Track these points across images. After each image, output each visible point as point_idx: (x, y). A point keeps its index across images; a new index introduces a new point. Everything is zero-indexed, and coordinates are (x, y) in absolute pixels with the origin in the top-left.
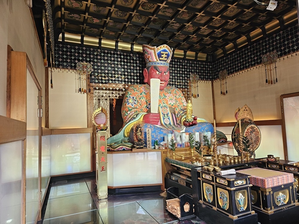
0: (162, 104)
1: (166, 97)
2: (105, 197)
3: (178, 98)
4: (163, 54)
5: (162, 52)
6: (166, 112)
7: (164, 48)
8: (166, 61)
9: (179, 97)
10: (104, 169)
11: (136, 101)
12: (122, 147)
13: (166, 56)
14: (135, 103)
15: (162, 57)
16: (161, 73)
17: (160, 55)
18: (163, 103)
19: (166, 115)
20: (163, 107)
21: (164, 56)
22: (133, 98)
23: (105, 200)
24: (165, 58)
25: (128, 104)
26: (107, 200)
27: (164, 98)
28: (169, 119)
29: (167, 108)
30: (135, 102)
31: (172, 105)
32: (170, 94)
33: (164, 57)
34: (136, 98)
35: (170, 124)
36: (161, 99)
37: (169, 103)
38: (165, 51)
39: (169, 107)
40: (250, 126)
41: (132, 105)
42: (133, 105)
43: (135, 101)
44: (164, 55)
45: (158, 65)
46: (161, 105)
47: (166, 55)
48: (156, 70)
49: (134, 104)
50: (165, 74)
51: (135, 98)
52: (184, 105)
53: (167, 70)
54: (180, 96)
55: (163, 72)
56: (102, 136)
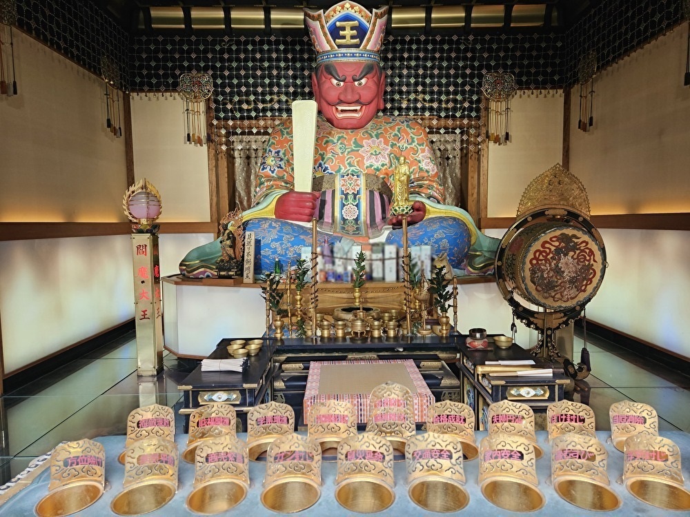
0: (346, 168)
1: (362, 146)
2: (151, 373)
3: (406, 148)
4: (343, 29)
5: (338, 24)
6: (354, 189)
7: (344, 13)
8: (357, 46)
9: (409, 146)
10: (146, 316)
11: (283, 162)
12: (205, 272)
13: (355, 32)
14: (280, 167)
15: (344, 37)
16: (343, 81)
17: (335, 32)
18: (348, 164)
19: (350, 197)
20: (347, 175)
21: (348, 33)
22: (278, 152)
23: (151, 379)
24: (352, 37)
25: (263, 169)
26: (156, 379)
27: (353, 150)
28: (357, 206)
29: (358, 176)
30: (280, 163)
31: (378, 170)
32: (375, 139)
33: (348, 37)
34: (284, 154)
35: (357, 220)
36: (346, 153)
37: (367, 163)
38: (347, 18)
39: (367, 175)
40: (558, 233)
41: (273, 172)
42: (275, 172)
43: (282, 160)
44: (348, 29)
45: (335, 59)
46: (342, 171)
47: (352, 29)
48: (330, 76)
49: (276, 169)
50: (356, 83)
51: (281, 154)
52: (421, 169)
53: (362, 73)
54: (413, 142)
55: (349, 79)
56: (140, 246)
